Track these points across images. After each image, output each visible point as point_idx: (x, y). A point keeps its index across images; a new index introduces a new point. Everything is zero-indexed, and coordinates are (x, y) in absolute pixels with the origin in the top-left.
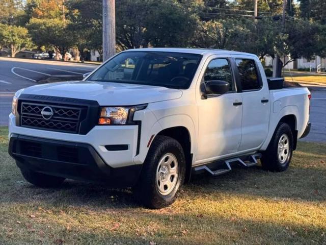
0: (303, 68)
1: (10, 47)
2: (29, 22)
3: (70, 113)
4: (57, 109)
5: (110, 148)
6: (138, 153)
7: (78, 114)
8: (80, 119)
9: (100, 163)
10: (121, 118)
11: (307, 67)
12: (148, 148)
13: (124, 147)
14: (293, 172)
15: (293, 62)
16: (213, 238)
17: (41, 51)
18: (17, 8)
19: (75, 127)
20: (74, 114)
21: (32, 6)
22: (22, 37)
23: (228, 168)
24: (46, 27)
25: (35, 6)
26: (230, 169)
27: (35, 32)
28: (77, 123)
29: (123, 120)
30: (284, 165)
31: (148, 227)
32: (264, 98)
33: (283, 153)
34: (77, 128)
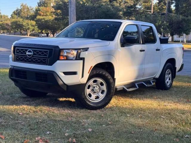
0: (177, 40)
1: (27, 31)
2: (36, 18)
3: (43, 53)
4: (35, 51)
5: (66, 73)
6: (83, 76)
7: (47, 54)
8: (48, 57)
9: (60, 83)
10: (73, 56)
11: (178, 40)
12: (89, 74)
13: (75, 73)
14: (174, 90)
15: (171, 37)
16: (127, 127)
17: (43, 33)
18: (31, 12)
19: (46, 61)
20: (45, 53)
22: (33, 26)
23: (137, 88)
24: (44, 20)
25: (39, 10)
26: (138, 88)
27: (39, 23)
28: (47, 59)
29: (74, 57)
30: (168, 87)
31: (89, 120)
32: (157, 48)
33: (168, 80)
34: (47, 62)
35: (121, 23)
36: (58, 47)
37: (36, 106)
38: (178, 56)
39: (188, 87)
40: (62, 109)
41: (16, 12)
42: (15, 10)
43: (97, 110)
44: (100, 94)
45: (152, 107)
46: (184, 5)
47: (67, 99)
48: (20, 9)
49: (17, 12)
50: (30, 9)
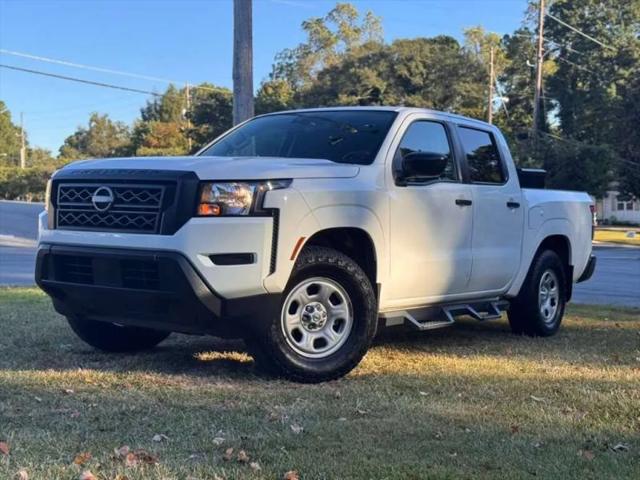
2: (135, 154)
3: (144, 196)
4: (121, 190)
5: (219, 259)
6: (273, 269)
7: (158, 197)
8: (162, 206)
9: (202, 290)
10: (242, 205)
12: (293, 262)
13: (247, 258)
18: (120, 137)
19: (153, 222)
20: (152, 197)
21: (142, 131)
23: (449, 320)
25: (146, 131)
26: (452, 321)
28: (158, 214)
29: (244, 209)
30: (551, 326)
31: (292, 407)
32: (512, 199)
33: (547, 304)
34: (156, 223)
35: (395, 115)
36: (192, 175)
37: (121, 372)
38: (577, 230)
39: (614, 330)
40: (205, 379)
41: (74, 138)
42: (73, 134)
43: (321, 384)
44: (330, 331)
45: (501, 373)
46: (588, 113)
47: (224, 355)
48: (88, 129)
49: (77, 139)
50: (118, 129)
